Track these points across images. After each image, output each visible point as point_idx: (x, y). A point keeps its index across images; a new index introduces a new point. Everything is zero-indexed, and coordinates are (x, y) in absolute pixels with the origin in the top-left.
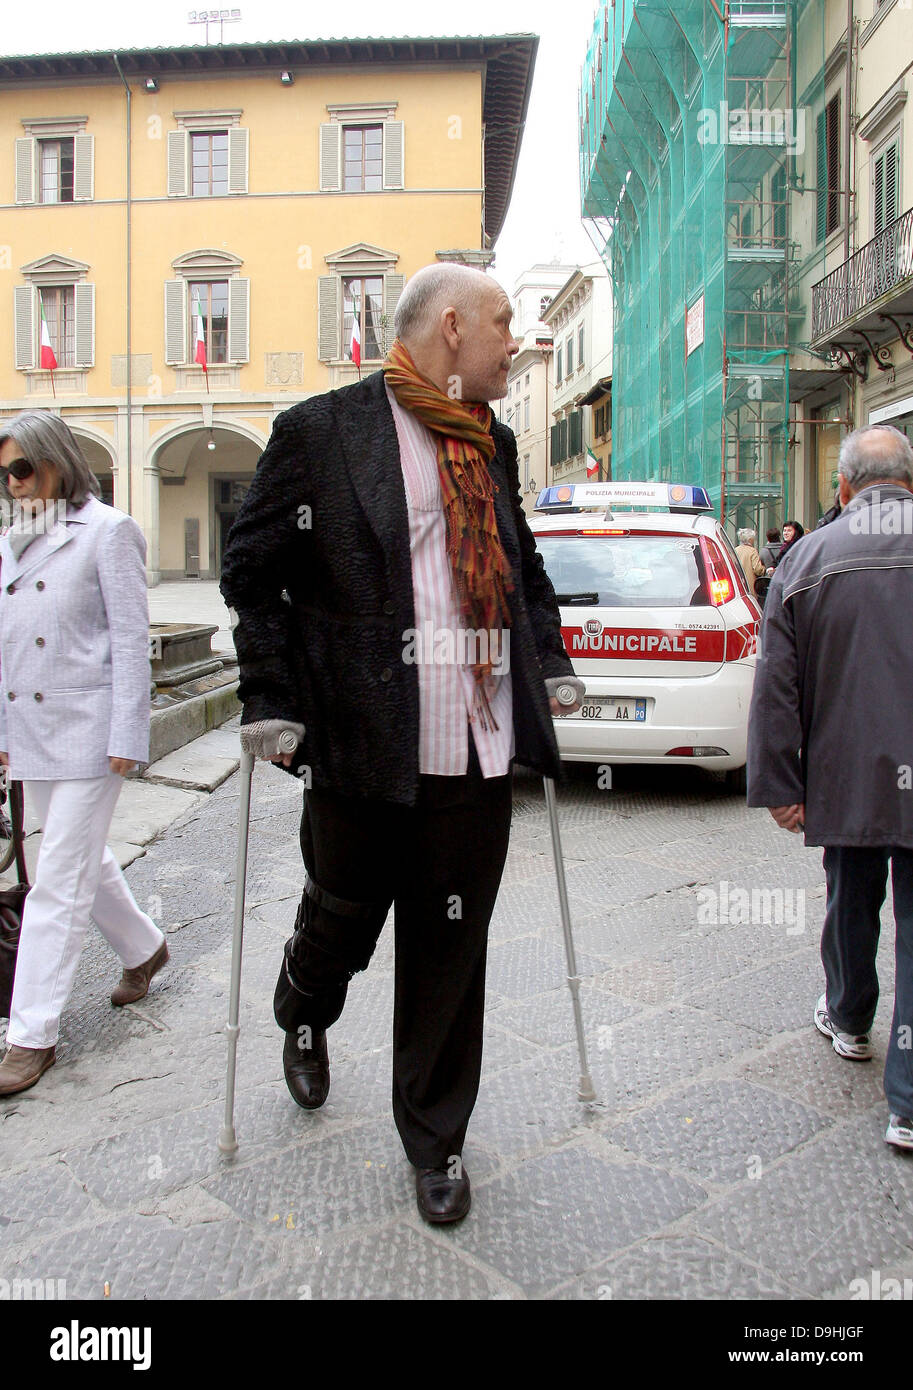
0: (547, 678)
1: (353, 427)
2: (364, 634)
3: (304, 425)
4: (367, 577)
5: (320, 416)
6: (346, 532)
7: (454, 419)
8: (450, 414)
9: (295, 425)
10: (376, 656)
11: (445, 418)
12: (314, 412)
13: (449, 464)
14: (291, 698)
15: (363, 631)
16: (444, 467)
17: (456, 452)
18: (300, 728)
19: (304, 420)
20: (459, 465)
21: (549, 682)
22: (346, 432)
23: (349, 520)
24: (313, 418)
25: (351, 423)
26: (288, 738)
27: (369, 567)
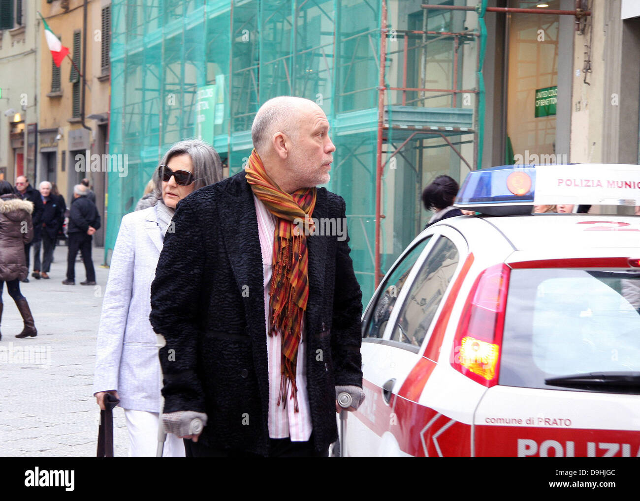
0: (336, 385)
1: (228, 213)
2: (230, 346)
3: (198, 209)
4: (234, 310)
5: (208, 203)
6: (222, 279)
7: (285, 209)
8: (282, 205)
9: (192, 209)
10: (238, 361)
11: (279, 208)
12: (204, 200)
13: (279, 238)
14: (199, 397)
15: (230, 344)
16: (276, 240)
17: (285, 231)
18: (204, 416)
19: (198, 206)
20: (286, 239)
21: (337, 388)
22: (223, 216)
23: (224, 272)
24: (204, 204)
25: (227, 211)
26: (197, 423)
27: (236, 303)
